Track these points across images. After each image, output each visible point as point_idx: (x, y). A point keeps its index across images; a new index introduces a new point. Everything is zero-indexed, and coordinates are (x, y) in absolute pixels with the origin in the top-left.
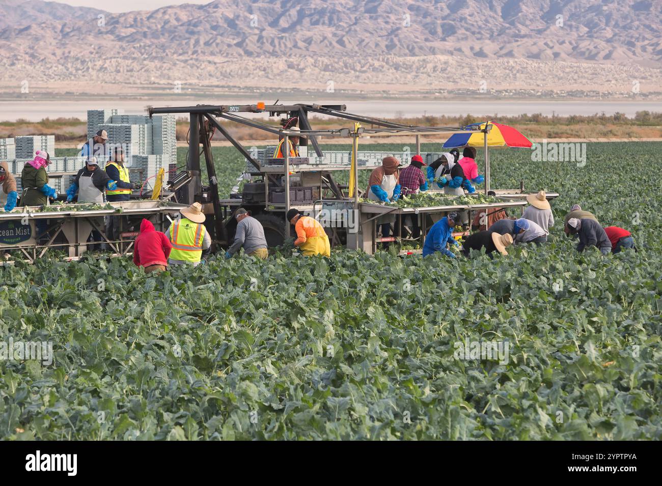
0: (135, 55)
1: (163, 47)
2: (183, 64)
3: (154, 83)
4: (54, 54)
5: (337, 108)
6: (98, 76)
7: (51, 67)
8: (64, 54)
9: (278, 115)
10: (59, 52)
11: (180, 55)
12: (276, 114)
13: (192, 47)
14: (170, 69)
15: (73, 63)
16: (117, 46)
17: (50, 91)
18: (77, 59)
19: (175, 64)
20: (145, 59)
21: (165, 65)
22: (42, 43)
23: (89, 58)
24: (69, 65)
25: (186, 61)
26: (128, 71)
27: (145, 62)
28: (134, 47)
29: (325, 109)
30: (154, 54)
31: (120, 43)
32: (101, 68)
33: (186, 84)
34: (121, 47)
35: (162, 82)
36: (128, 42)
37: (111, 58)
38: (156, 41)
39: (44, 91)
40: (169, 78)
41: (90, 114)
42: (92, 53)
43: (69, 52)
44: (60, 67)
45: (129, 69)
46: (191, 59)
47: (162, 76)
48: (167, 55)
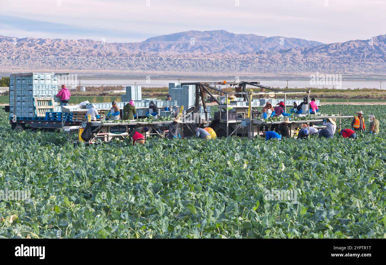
0: (337, 62)
1: (349, 58)
2: (358, 65)
3: (347, 73)
4: (302, 61)
5: (256, 83)
6: (322, 70)
7: (302, 66)
8: (306, 60)
9: (234, 86)
10: (304, 60)
11: (356, 61)
12: (233, 85)
13: (361, 58)
14: (353, 67)
15: (311, 64)
16: (329, 58)
17: (303, 76)
18: (313, 63)
19: (355, 65)
20: (342, 63)
21: (350, 66)
22: (297, 56)
23: (318, 62)
24: (310, 66)
25: (359, 64)
26: (334, 68)
27: (342, 64)
28: (337, 58)
29: (252, 84)
30: (345, 61)
31: (330, 56)
32: (323, 67)
33: (360, 74)
34: (331, 58)
35: (350, 73)
36: (333, 56)
37: (327, 63)
38: (345, 56)
39: (300, 76)
40: (353, 71)
41: (170, 84)
42: (318, 60)
43: (309, 60)
44: (306, 66)
45: (335, 67)
46: (362, 63)
47: (350, 70)
48: (351, 62)
